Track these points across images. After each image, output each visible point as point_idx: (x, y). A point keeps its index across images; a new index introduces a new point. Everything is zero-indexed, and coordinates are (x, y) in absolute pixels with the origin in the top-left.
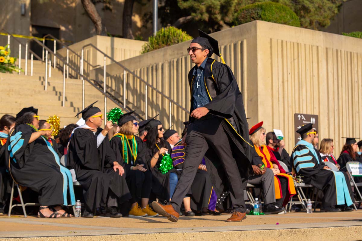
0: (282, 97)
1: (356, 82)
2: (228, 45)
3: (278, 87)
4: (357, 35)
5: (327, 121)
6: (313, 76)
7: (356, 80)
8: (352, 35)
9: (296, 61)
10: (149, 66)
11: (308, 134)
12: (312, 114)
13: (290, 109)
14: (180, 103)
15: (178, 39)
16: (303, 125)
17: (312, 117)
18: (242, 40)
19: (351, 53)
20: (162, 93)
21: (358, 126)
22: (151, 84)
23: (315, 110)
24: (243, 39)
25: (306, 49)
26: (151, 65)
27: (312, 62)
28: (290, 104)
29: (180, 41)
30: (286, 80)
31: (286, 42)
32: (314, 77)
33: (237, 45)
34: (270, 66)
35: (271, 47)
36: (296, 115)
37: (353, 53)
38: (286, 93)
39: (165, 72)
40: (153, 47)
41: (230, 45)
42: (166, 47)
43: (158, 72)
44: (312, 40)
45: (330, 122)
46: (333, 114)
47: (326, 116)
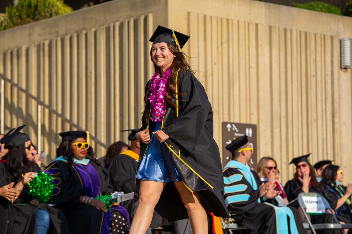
1: (314, 76)
2: (125, 20)
4: (316, 6)
5: (270, 134)
6: (250, 67)
7: (313, 73)
8: (309, 7)
9: (225, 45)
10: (7, 50)
11: (240, 151)
12: (248, 123)
13: (216, 116)
14: (54, 106)
15: (51, 10)
16: (234, 139)
17: (248, 128)
18: (146, 14)
19: (306, 33)
20: (27, 92)
21: (316, 140)
22: (9, 77)
23: (252, 116)
24: (149, 13)
25: (240, 27)
26: (9, 48)
27: (249, 47)
28: (216, 108)
29: (54, 14)
30: (210, 73)
31: (211, 17)
32: (251, 70)
33: (139, 21)
35: (188, 25)
36: (224, 125)
37: (310, 33)
38: (210, 91)
39: (32, 60)
40: (13, 22)
41: (128, 22)
42: (33, 23)
43: (20, 60)
44: (249, 14)
45: (275, 135)
46: (279, 123)
47: (269, 126)
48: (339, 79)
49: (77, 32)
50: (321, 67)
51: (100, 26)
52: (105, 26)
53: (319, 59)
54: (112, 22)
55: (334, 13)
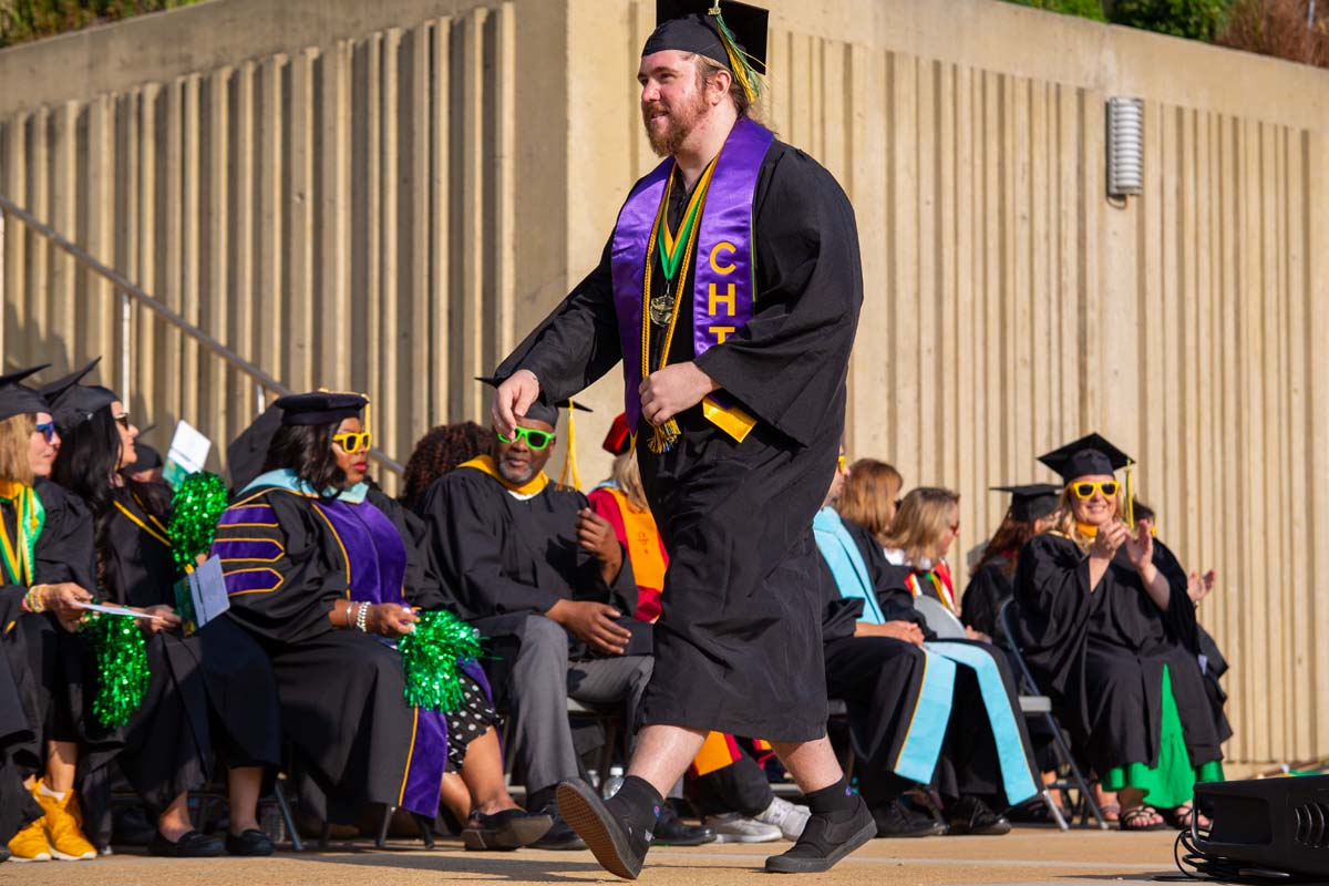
1: (1024, 218)
2: (421, 24)
5: (884, 405)
7: (1023, 209)
10: (15, 115)
14: (173, 302)
18: (493, 6)
19: (1001, 78)
21: (1028, 428)
22: (20, 203)
24: (500, 2)
25: (795, 54)
26: (22, 107)
27: (823, 120)
33: (468, 27)
37: (1013, 78)
39: (99, 148)
40: (30, 20)
41: (432, 30)
42: (97, 27)
43: (59, 148)
44: (825, 12)
45: (901, 408)
46: (915, 370)
47: (881, 380)
48: (1101, 229)
49: (254, 59)
50: (1048, 188)
51: (334, 41)
52: (351, 41)
53: (1039, 163)
54: (376, 30)
55: (1084, 14)
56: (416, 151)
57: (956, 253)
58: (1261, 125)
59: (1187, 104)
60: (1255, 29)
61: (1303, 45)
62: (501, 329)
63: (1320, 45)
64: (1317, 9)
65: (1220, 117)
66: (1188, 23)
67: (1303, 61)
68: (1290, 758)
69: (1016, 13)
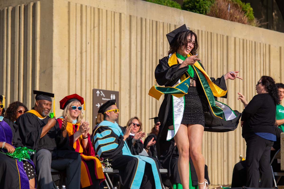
0: (80, 69)
1: (161, 55)
2: (17, 6)
3: (75, 59)
4: (163, 2)
5: (128, 99)
6: (114, 47)
7: (161, 53)
8: (158, 2)
9: (96, 29)
12: (113, 90)
13: (88, 84)
17: (112, 94)
18: (35, 2)
19: (157, 22)
23: (115, 85)
24: (37, 1)
25: (108, 15)
27: (114, 31)
28: (88, 78)
30: (85, 50)
31: (86, 6)
32: (115, 49)
33: (29, 7)
34: (67, 33)
35: (69, 12)
36: (94, 91)
37: (159, 22)
38: (84, 65)
41: (20, 7)
44: (115, 5)
45: (132, 100)
46: (135, 91)
47: (128, 93)
50: (167, 48)
54: (6, 7)
55: (176, 7)
56: (16, 36)
57: (146, 63)
58: (217, 34)
59: (200, 29)
60: (216, 11)
61: (227, 16)
62: (36, 80)
63: (231, 16)
64: (230, 7)
65: (208, 32)
66: (200, 10)
67: (227, 20)
68: (223, 184)
69: (160, 7)
